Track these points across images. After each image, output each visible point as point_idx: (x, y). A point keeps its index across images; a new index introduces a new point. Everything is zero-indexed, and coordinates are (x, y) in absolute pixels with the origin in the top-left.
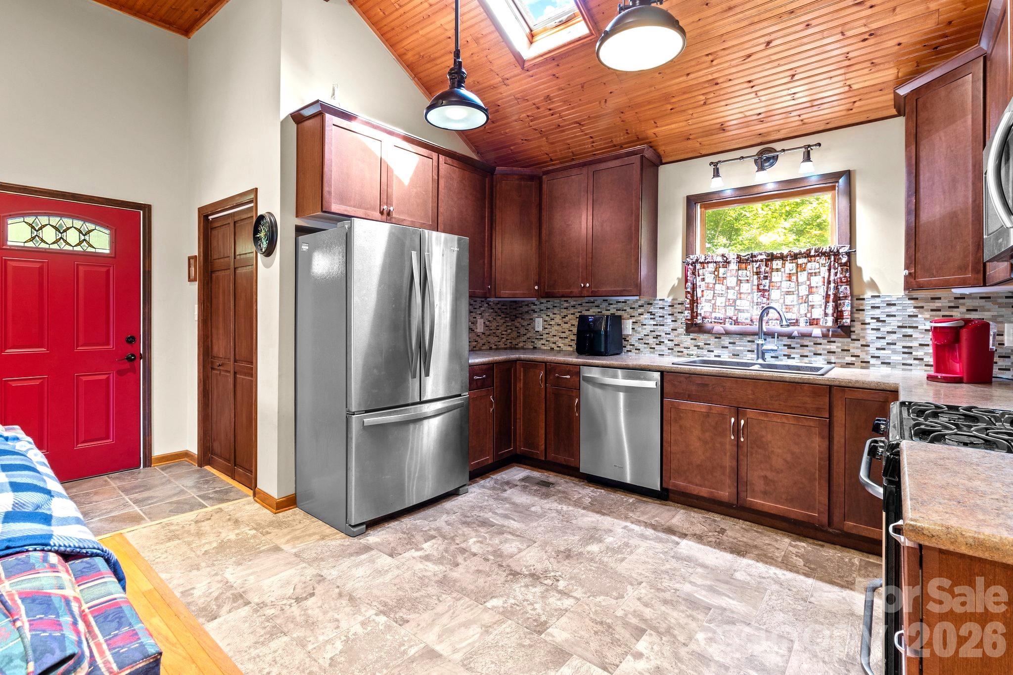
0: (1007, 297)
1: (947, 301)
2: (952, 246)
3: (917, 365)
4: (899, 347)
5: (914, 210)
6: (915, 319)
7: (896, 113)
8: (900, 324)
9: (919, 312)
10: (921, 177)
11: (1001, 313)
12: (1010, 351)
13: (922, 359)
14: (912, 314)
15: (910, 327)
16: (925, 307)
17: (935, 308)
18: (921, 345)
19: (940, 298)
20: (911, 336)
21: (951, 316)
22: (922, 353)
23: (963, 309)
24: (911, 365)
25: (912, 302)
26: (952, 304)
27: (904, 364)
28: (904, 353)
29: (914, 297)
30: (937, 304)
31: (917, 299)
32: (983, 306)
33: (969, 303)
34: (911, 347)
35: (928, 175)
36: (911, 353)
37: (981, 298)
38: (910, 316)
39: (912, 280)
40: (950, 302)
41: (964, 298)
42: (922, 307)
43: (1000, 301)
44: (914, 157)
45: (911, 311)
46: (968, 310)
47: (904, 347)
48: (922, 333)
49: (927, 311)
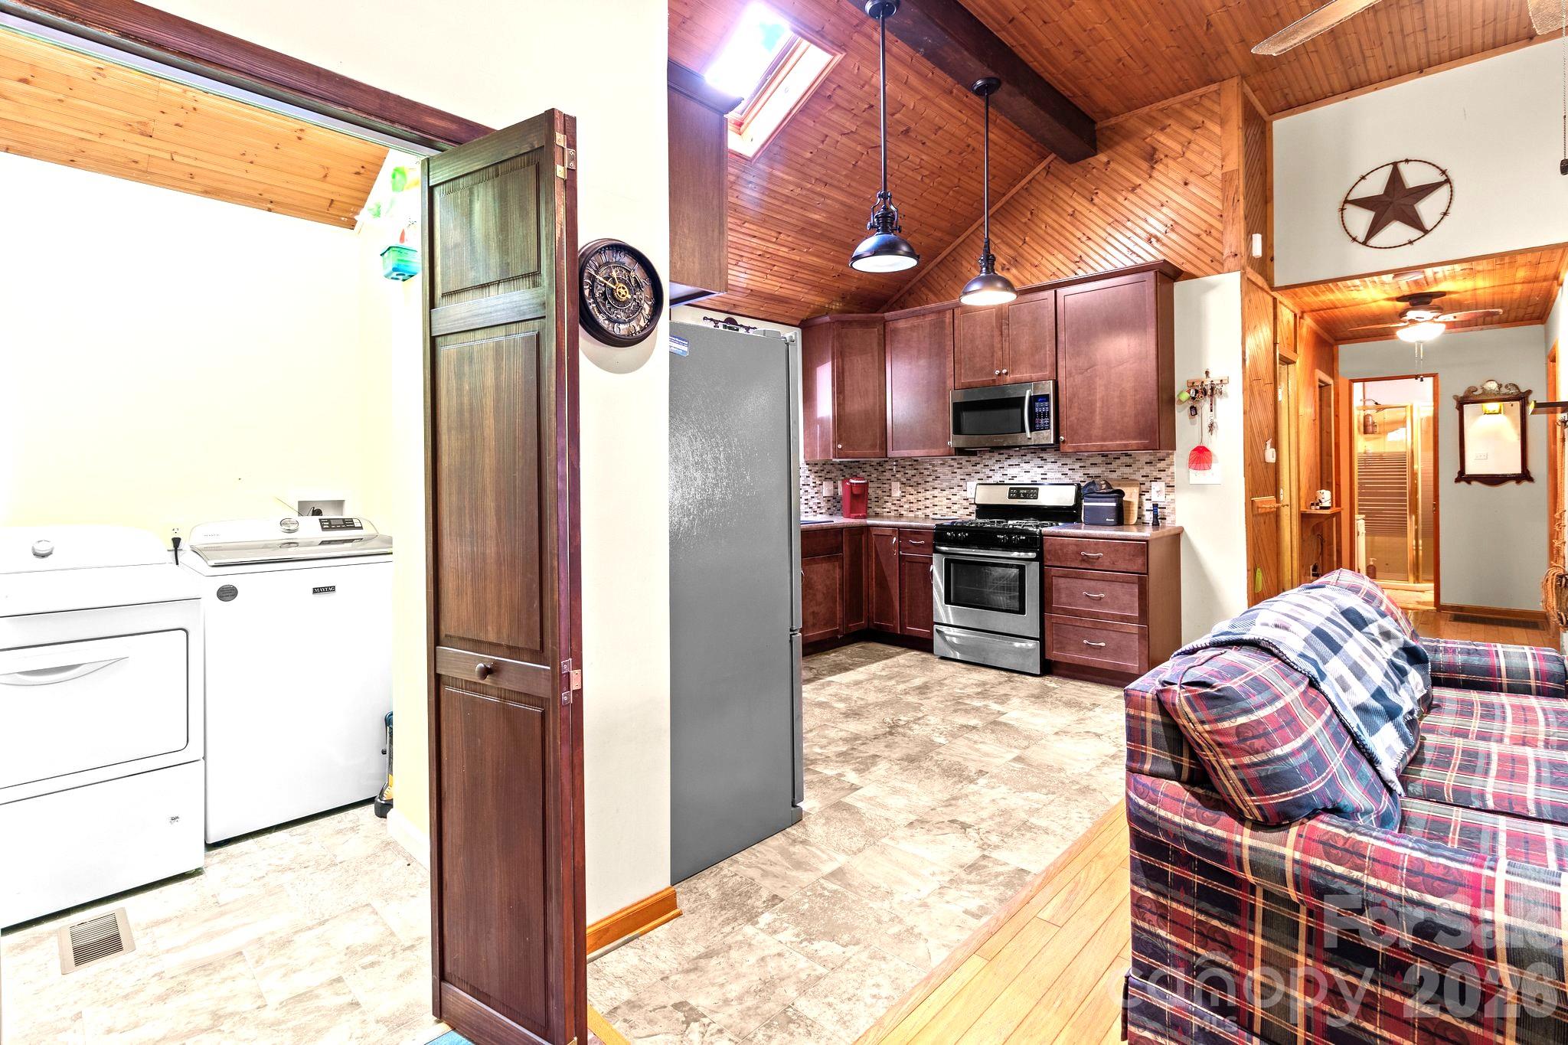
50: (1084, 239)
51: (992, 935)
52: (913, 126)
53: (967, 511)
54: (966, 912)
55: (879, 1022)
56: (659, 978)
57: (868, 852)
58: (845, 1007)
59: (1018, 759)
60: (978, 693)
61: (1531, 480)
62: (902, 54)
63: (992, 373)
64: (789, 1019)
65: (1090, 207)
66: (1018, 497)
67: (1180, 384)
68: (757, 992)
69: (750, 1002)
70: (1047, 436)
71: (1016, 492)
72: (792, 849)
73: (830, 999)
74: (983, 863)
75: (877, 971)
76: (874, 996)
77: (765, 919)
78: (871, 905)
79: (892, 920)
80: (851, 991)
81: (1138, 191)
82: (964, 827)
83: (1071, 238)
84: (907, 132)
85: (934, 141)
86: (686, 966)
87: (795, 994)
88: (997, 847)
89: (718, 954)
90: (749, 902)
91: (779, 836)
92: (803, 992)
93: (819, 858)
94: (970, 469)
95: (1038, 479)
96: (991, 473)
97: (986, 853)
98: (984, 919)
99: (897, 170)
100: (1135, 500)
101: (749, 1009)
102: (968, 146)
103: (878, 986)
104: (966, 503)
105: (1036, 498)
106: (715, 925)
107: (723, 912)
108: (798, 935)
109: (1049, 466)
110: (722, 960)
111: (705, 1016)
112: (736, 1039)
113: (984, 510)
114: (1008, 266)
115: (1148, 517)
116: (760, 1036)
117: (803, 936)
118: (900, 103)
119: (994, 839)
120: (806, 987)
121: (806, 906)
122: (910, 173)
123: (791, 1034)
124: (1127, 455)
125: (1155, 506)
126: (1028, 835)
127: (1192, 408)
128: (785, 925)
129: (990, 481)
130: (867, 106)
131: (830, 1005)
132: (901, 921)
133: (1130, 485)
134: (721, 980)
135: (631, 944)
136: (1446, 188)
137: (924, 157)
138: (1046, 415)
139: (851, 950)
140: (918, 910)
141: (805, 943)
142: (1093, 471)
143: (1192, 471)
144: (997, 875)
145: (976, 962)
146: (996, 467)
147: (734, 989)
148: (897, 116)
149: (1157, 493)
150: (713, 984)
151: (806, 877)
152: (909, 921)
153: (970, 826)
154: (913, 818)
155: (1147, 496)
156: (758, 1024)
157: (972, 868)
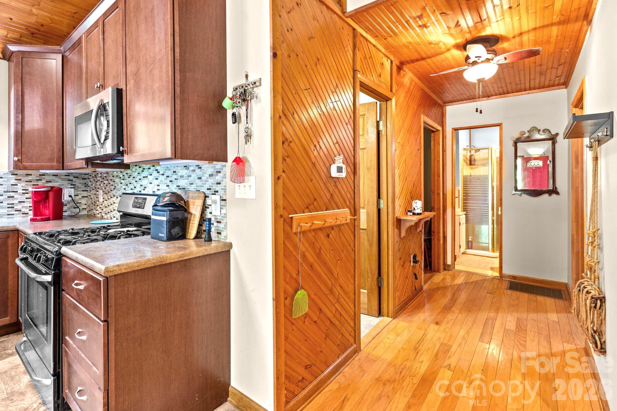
0: (65, 176)
1: (35, 176)
2: (45, 147)
3: (17, 214)
4: (5, 204)
5: (21, 123)
6: (15, 187)
7: (2, 57)
8: (6, 190)
9: (18, 182)
10: (26, 104)
11: (62, 184)
12: (67, 202)
13: (21, 210)
14: (14, 183)
15: (13, 192)
16: (22, 180)
17: (28, 180)
18: (19, 202)
19: (31, 175)
20: (13, 197)
21: (38, 185)
22: (21, 207)
23: (44, 181)
24: (13, 214)
25: (14, 176)
26: (38, 178)
27: (8, 215)
28: (9, 208)
29: (15, 173)
30: (30, 178)
31: (17, 174)
32: (54, 180)
33: (47, 178)
34: (13, 204)
35: (30, 104)
36: (13, 207)
37: (53, 175)
38: (12, 185)
39: (20, 164)
40: (36, 177)
41: (44, 175)
42: (20, 180)
43: (62, 177)
44: (20, 91)
45: (13, 181)
46: (47, 182)
47: (8, 204)
48: (20, 195)
49: (23, 182)
61: (558, 193)
105: (144, 207)
127: (233, 115)
133: (199, 198)
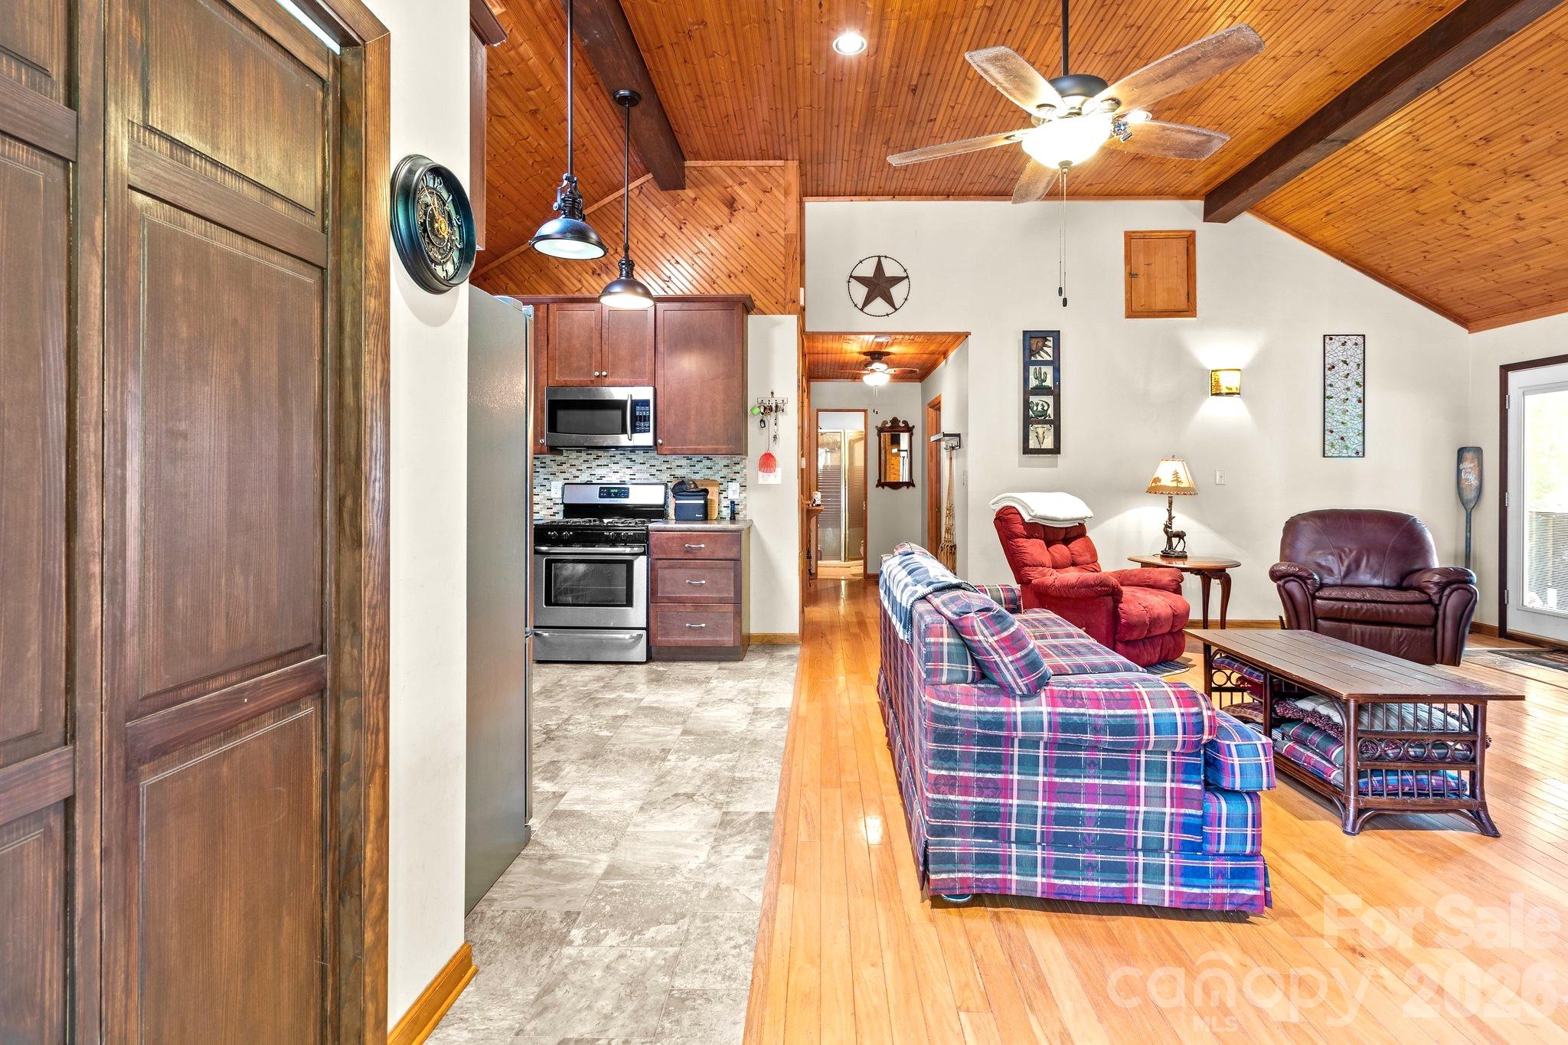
50: (673, 262)
51: (780, 865)
52: (542, 108)
53: (551, 512)
54: (748, 857)
55: (756, 964)
56: (512, 1035)
57: (624, 843)
58: (719, 966)
59: (685, 732)
60: (603, 687)
61: (914, 486)
62: (556, 33)
63: (590, 373)
64: (678, 1002)
65: (679, 234)
66: (609, 496)
67: (752, 402)
68: (630, 995)
69: (630, 1006)
70: (645, 439)
71: (606, 492)
72: (544, 867)
73: (702, 967)
74: (728, 818)
75: (719, 929)
76: (735, 947)
77: (577, 934)
78: (666, 883)
79: (695, 887)
80: (713, 952)
81: (720, 231)
82: (690, 797)
83: (662, 258)
84: (534, 112)
85: (555, 130)
86: (533, 1011)
87: (667, 979)
88: (728, 803)
89: (557, 985)
90: (545, 928)
91: (518, 861)
92: (673, 975)
93: (581, 865)
94: (555, 468)
95: (627, 479)
96: (578, 473)
97: (724, 810)
98: (766, 857)
99: (513, 147)
100: (716, 499)
101: (635, 1011)
102: (583, 145)
103: (730, 939)
104: (549, 504)
105: (627, 497)
106: (528, 962)
107: (525, 949)
108: (623, 934)
109: (637, 467)
110: (567, 987)
111: (598, 1040)
112: (649, 1040)
113: (571, 510)
114: (599, 271)
115: (726, 513)
116: (667, 1025)
117: (629, 933)
118: (538, 80)
119: (721, 797)
120: (671, 967)
121: (608, 908)
122: (524, 155)
123: (694, 1009)
124: (708, 459)
125: (732, 502)
126: (744, 787)
127: (762, 421)
128: (602, 931)
129: (577, 481)
130: (506, 72)
131: (705, 971)
132: (704, 885)
133: (712, 485)
134: (583, 1003)
135: (442, 1023)
136: (906, 281)
137: (542, 143)
138: (646, 419)
139: (684, 924)
140: (709, 871)
141: (636, 938)
142: (679, 472)
143: (761, 474)
144: (747, 823)
145: (786, 890)
146: (584, 467)
147: (605, 1004)
148: (532, 93)
149: (733, 491)
150: (579, 1011)
151: (585, 885)
152: (710, 881)
153: (694, 795)
154: (639, 803)
155: (724, 494)
156: (656, 1018)
157: (723, 824)
